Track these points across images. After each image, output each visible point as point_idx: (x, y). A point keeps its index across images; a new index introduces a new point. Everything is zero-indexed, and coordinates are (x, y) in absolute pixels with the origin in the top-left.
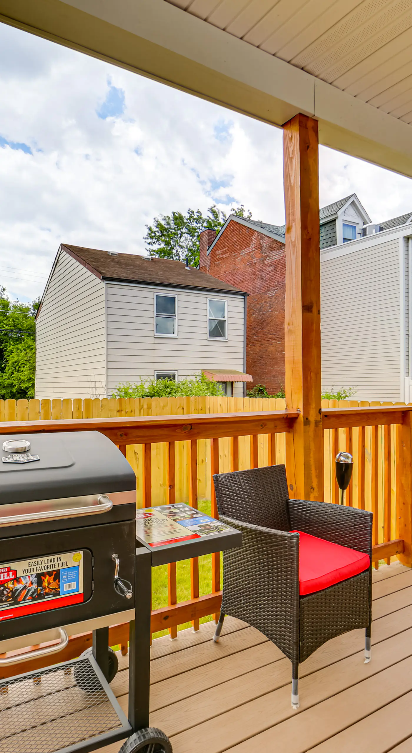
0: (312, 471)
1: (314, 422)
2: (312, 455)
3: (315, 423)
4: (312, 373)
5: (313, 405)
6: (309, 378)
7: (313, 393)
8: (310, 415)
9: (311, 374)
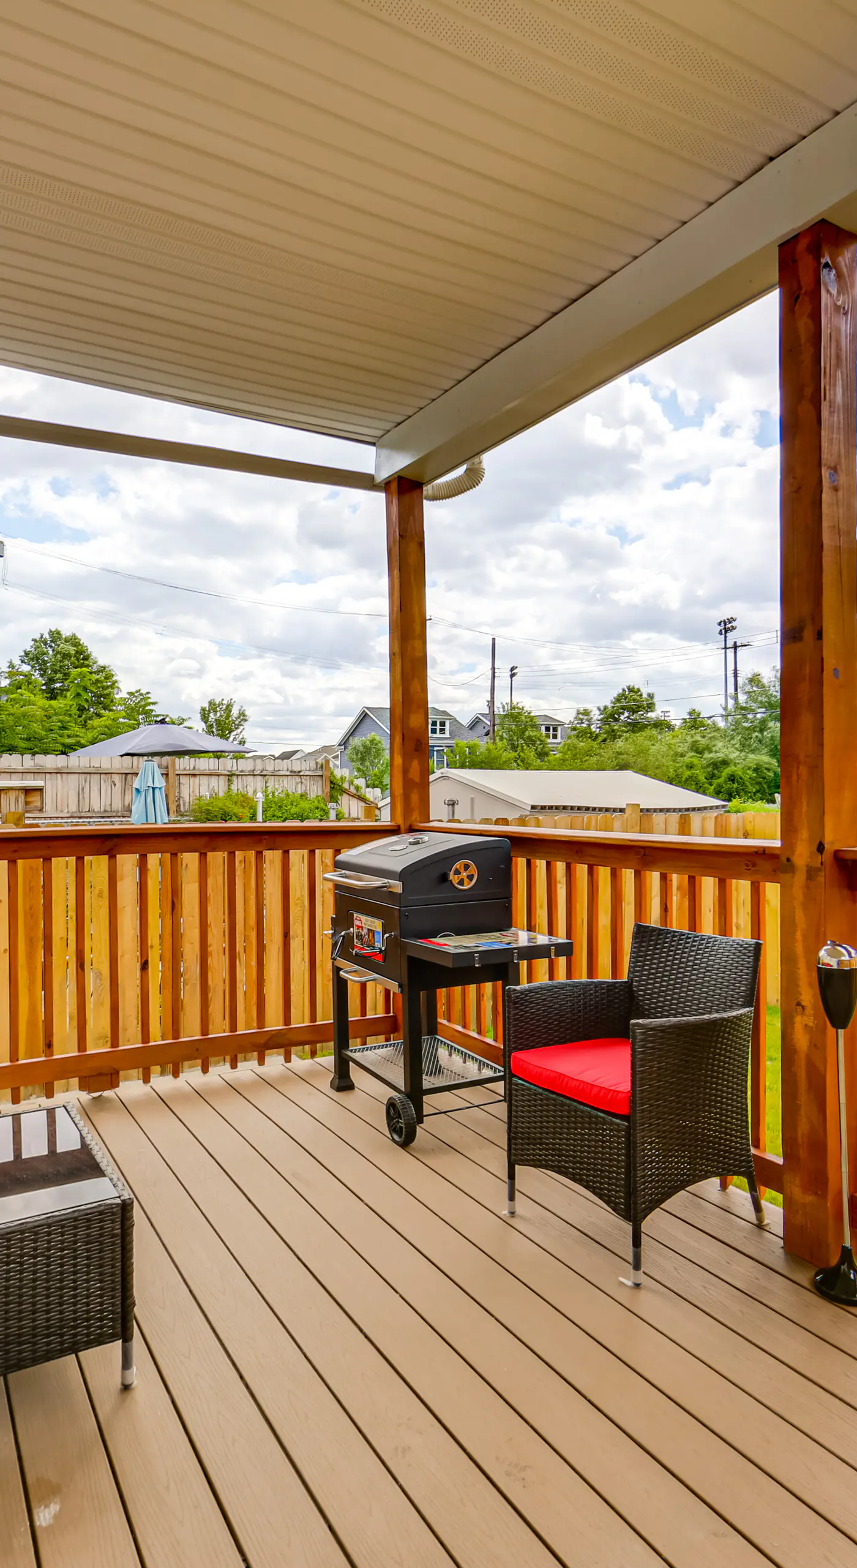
0: (799, 969)
1: (805, 869)
2: (799, 935)
3: (807, 871)
4: (801, 767)
5: (804, 834)
6: (795, 777)
7: (805, 808)
8: (797, 853)
9: (798, 768)
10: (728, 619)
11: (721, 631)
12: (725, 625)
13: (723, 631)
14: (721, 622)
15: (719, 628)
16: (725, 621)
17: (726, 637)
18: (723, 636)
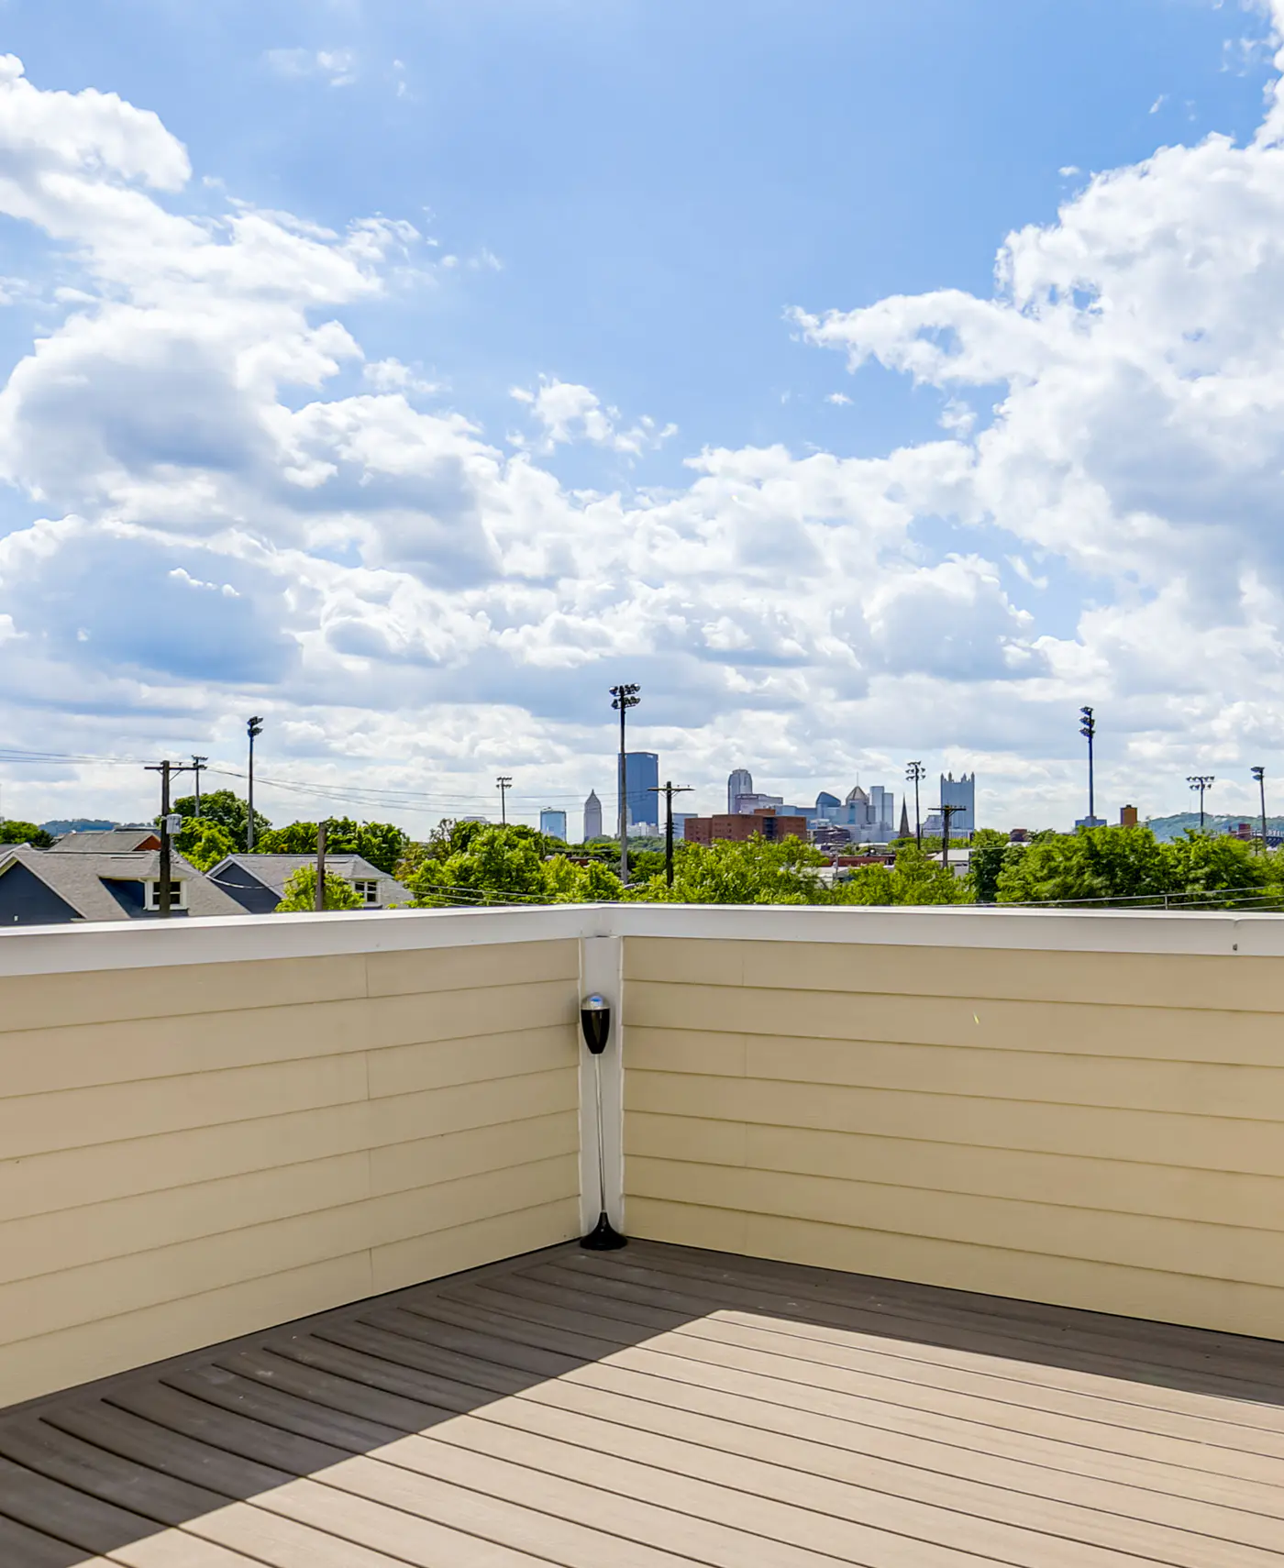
10: (626, 687)
11: (616, 701)
12: (622, 694)
13: (619, 703)
14: (616, 688)
15: (613, 698)
16: (621, 687)
17: (623, 713)
18: (619, 711)
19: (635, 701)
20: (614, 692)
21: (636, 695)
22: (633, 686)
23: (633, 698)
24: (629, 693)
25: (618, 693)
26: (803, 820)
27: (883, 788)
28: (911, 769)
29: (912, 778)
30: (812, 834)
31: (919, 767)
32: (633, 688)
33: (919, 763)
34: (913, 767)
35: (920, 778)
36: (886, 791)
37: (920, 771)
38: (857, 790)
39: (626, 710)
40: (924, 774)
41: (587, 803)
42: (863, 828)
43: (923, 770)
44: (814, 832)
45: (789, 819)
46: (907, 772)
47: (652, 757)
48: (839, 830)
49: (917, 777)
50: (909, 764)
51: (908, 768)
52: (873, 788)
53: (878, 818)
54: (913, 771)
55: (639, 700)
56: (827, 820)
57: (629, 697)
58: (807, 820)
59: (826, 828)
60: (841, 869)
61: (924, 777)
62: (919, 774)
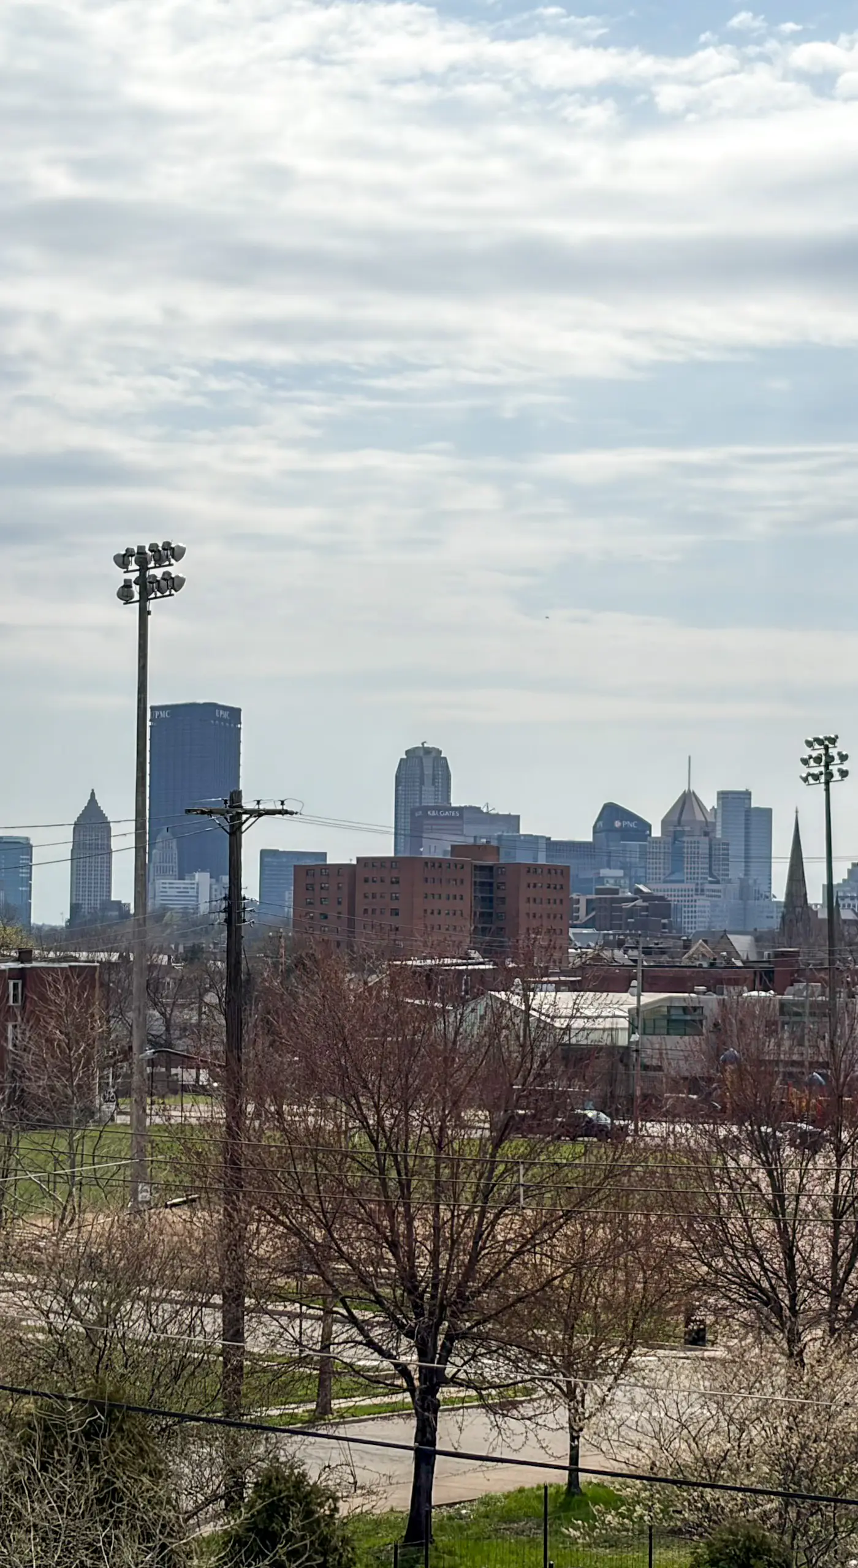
19: (173, 584)
20: (122, 561)
21: (176, 569)
22: (167, 546)
23: (167, 577)
24: (159, 563)
25: (133, 566)
26: (564, 872)
27: (748, 794)
28: (815, 754)
29: (816, 777)
30: (583, 906)
31: (833, 752)
32: (168, 553)
33: (833, 741)
34: (819, 751)
35: (837, 776)
36: (754, 804)
37: (837, 760)
38: (688, 800)
39: (151, 605)
40: (844, 767)
41: (79, 826)
42: (700, 891)
43: (843, 758)
44: (588, 901)
45: (532, 869)
46: (805, 762)
47: (226, 715)
48: (646, 897)
49: (830, 775)
50: (809, 744)
51: (807, 752)
52: (723, 796)
53: (736, 872)
54: (818, 760)
55: (182, 581)
56: (620, 873)
57: (158, 573)
58: (572, 872)
59: (616, 892)
60: (648, 998)
61: (844, 774)
62: (834, 768)
